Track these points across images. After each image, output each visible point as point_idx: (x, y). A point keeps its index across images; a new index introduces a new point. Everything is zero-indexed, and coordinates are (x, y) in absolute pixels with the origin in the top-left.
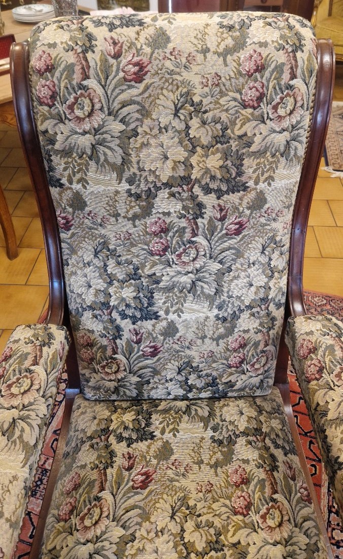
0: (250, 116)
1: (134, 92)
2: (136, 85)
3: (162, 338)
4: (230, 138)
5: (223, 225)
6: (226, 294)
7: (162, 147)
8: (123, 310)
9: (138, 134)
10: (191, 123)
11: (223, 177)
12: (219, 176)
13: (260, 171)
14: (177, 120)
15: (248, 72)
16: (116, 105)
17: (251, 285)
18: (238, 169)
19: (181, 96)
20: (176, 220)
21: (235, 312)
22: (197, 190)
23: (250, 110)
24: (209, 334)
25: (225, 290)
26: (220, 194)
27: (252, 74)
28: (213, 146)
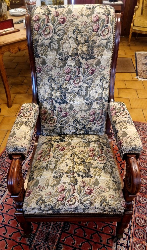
0: (95, 34)
1: (62, 26)
2: (63, 25)
3: (68, 110)
4: (89, 41)
5: (88, 70)
6: (89, 95)
7: (70, 43)
8: (56, 100)
9: (63, 39)
10: (78, 36)
11: (88, 54)
12: (86, 53)
13: (98, 52)
14: (74, 35)
15: (95, 21)
16: (57, 30)
17: (97, 92)
18: (92, 51)
19: (75, 28)
20: (73, 68)
21: (91, 101)
22: (80, 58)
23: (95, 33)
24: (83, 109)
25: (89, 94)
26: (87, 59)
27: (96, 22)
28: (84, 43)
